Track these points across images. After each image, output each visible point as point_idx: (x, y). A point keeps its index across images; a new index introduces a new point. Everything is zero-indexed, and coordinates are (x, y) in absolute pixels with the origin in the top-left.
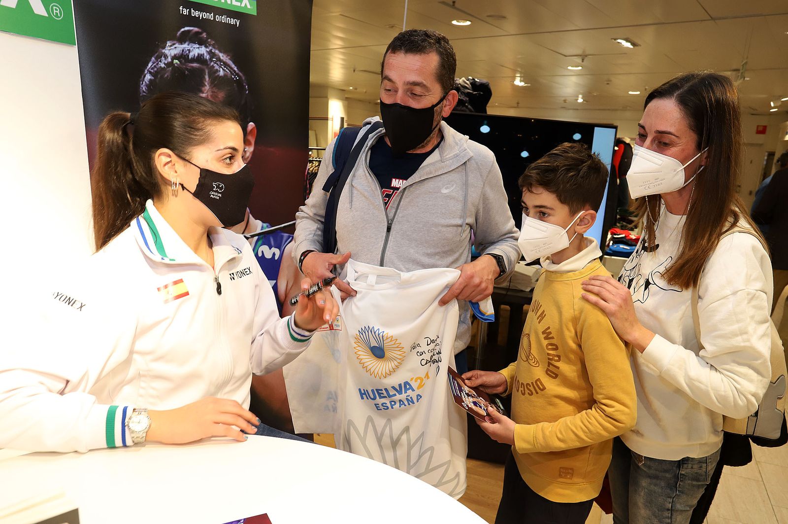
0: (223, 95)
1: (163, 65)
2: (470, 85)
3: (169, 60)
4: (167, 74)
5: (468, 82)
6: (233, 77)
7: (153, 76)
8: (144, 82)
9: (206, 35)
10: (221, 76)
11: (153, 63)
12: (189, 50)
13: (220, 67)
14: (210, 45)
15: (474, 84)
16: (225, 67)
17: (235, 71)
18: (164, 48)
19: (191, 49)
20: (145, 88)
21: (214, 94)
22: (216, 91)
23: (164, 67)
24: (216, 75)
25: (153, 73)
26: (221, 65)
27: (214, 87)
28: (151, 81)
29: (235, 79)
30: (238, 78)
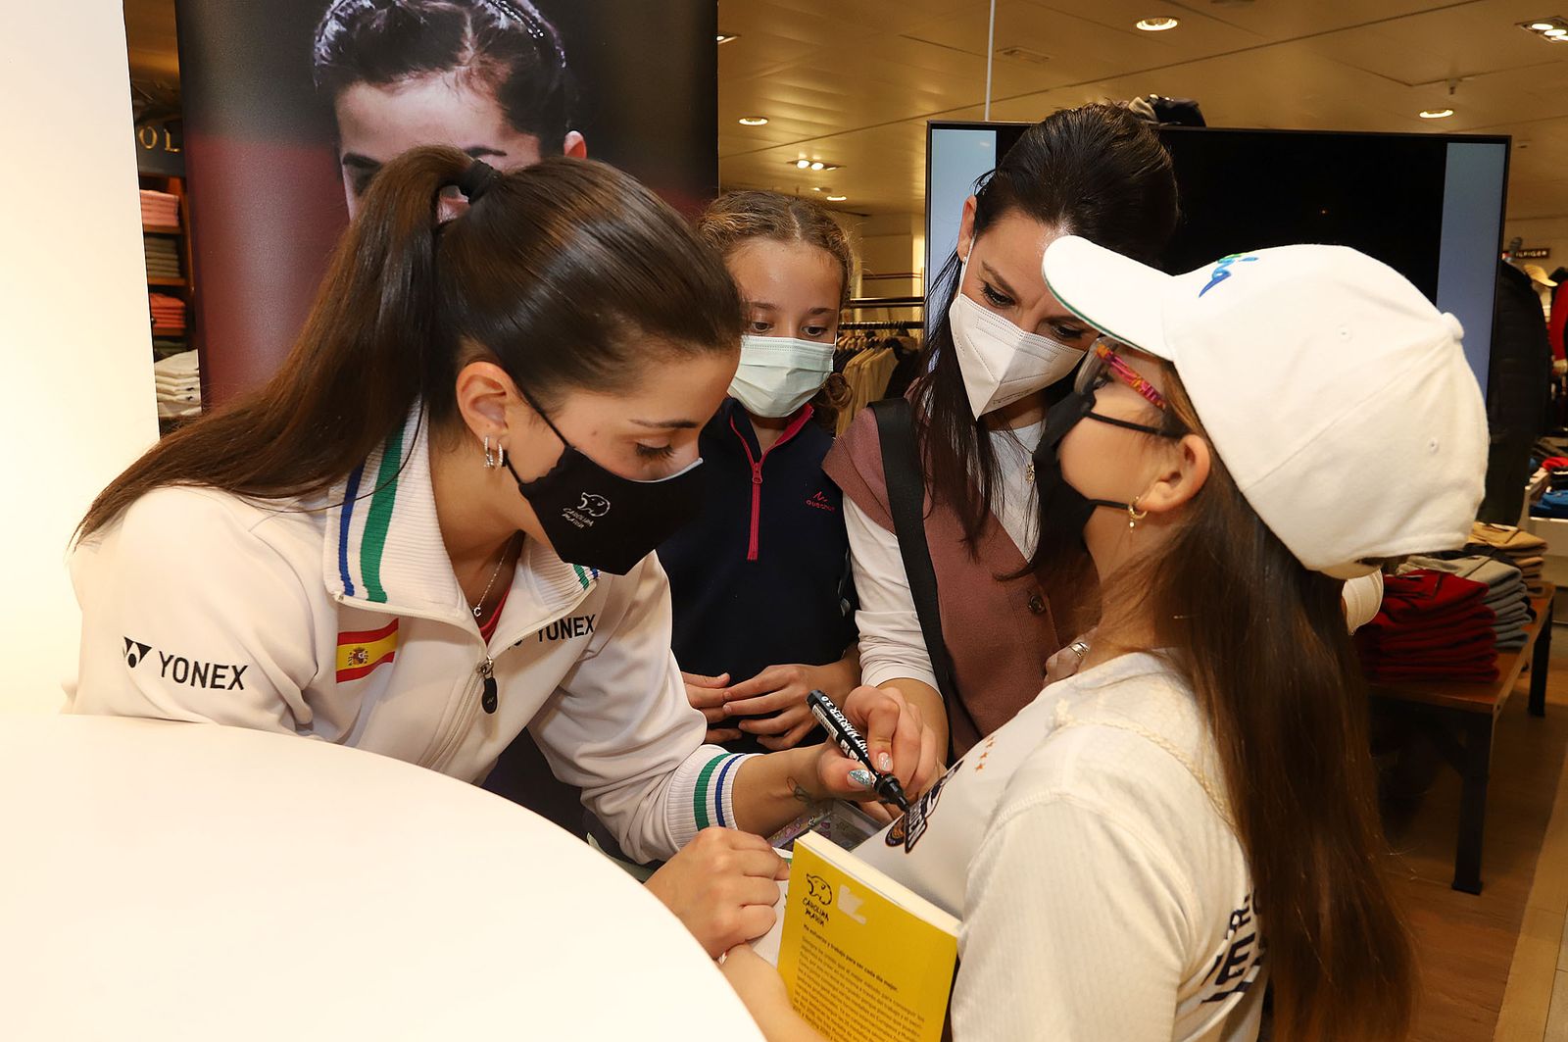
0: (508, 70)
1: (367, 4)
2: (1153, 111)
4: (377, 22)
5: (1147, 105)
6: (531, 31)
7: (344, 25)
8: (323, 38)
10: (502, 29)
13: (499, 9)
15: (1160, 107)
16: (510, 10)
17: (534, 19)
20: (326, 51)
21: (484, 66)
22: (490, 60)
23: (371, 7)
24: (491, 26)
25: (345, 18)
26: (502, 5)
27: (485, 51)
28: (339, 35)
29: (535, 36)
30: (542, 35)
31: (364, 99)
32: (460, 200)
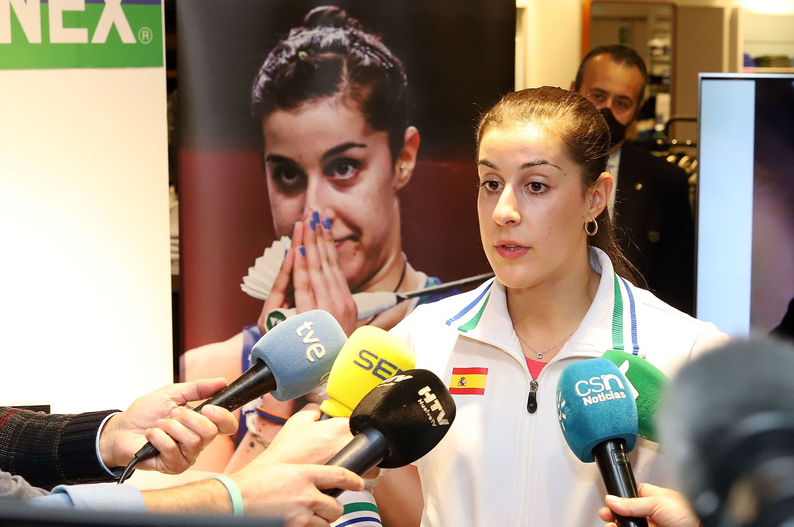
0: (369, 91)
1: (283, 61)
3: (293, 52)
4: (289, 72)
6: (384, 64)
7: (269, 77)
8: (258, 87)
9: (346, 13)
10: (366, 66)
11: (271, 60)
12: (321, 37)
13: (365, 53)
14: (350, 26)
16: (372, 53)
17: (387, 56)
18: (286, 38)
19: (324, 34)
20: (259, 94)
21: (353, 90)
22: (358, 86)
23: (286, 63)
24: (359, 64)
25: (270, 73)
26: (367, 50)
27: (355, 81)
28: (267, 83)
29: (387, 67)
30: (392, 66)
31: (281, 120)
32: (336, 178)
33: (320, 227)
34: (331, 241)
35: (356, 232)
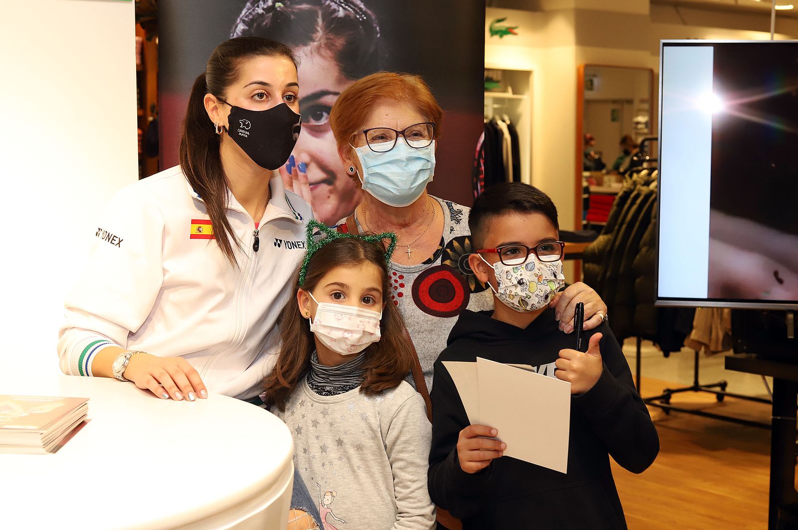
0: (343, 42)
1: (260, 11)
3: (270, 3)
4: (266, 21)
6: (358, 17)
7: (247, 25)
8: (235, 34)
10: (340, 18)
11: (249, 9)
13: (339, 5)
16: (346, 5)
17: (361, 9)
21: (329, 41)
22: (332, 37)
23: (263, 13)
24: (333, 16)
25: (248, 22)
26: (341, 3)
27: (329, 32)
28: (244, 31)
29: (361, 19)
30: (365, 18)
32: (311, 124)
33: (296, 170)
34: (306, 184)
35: (330, 177)
